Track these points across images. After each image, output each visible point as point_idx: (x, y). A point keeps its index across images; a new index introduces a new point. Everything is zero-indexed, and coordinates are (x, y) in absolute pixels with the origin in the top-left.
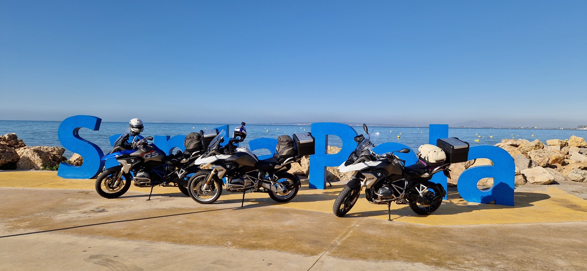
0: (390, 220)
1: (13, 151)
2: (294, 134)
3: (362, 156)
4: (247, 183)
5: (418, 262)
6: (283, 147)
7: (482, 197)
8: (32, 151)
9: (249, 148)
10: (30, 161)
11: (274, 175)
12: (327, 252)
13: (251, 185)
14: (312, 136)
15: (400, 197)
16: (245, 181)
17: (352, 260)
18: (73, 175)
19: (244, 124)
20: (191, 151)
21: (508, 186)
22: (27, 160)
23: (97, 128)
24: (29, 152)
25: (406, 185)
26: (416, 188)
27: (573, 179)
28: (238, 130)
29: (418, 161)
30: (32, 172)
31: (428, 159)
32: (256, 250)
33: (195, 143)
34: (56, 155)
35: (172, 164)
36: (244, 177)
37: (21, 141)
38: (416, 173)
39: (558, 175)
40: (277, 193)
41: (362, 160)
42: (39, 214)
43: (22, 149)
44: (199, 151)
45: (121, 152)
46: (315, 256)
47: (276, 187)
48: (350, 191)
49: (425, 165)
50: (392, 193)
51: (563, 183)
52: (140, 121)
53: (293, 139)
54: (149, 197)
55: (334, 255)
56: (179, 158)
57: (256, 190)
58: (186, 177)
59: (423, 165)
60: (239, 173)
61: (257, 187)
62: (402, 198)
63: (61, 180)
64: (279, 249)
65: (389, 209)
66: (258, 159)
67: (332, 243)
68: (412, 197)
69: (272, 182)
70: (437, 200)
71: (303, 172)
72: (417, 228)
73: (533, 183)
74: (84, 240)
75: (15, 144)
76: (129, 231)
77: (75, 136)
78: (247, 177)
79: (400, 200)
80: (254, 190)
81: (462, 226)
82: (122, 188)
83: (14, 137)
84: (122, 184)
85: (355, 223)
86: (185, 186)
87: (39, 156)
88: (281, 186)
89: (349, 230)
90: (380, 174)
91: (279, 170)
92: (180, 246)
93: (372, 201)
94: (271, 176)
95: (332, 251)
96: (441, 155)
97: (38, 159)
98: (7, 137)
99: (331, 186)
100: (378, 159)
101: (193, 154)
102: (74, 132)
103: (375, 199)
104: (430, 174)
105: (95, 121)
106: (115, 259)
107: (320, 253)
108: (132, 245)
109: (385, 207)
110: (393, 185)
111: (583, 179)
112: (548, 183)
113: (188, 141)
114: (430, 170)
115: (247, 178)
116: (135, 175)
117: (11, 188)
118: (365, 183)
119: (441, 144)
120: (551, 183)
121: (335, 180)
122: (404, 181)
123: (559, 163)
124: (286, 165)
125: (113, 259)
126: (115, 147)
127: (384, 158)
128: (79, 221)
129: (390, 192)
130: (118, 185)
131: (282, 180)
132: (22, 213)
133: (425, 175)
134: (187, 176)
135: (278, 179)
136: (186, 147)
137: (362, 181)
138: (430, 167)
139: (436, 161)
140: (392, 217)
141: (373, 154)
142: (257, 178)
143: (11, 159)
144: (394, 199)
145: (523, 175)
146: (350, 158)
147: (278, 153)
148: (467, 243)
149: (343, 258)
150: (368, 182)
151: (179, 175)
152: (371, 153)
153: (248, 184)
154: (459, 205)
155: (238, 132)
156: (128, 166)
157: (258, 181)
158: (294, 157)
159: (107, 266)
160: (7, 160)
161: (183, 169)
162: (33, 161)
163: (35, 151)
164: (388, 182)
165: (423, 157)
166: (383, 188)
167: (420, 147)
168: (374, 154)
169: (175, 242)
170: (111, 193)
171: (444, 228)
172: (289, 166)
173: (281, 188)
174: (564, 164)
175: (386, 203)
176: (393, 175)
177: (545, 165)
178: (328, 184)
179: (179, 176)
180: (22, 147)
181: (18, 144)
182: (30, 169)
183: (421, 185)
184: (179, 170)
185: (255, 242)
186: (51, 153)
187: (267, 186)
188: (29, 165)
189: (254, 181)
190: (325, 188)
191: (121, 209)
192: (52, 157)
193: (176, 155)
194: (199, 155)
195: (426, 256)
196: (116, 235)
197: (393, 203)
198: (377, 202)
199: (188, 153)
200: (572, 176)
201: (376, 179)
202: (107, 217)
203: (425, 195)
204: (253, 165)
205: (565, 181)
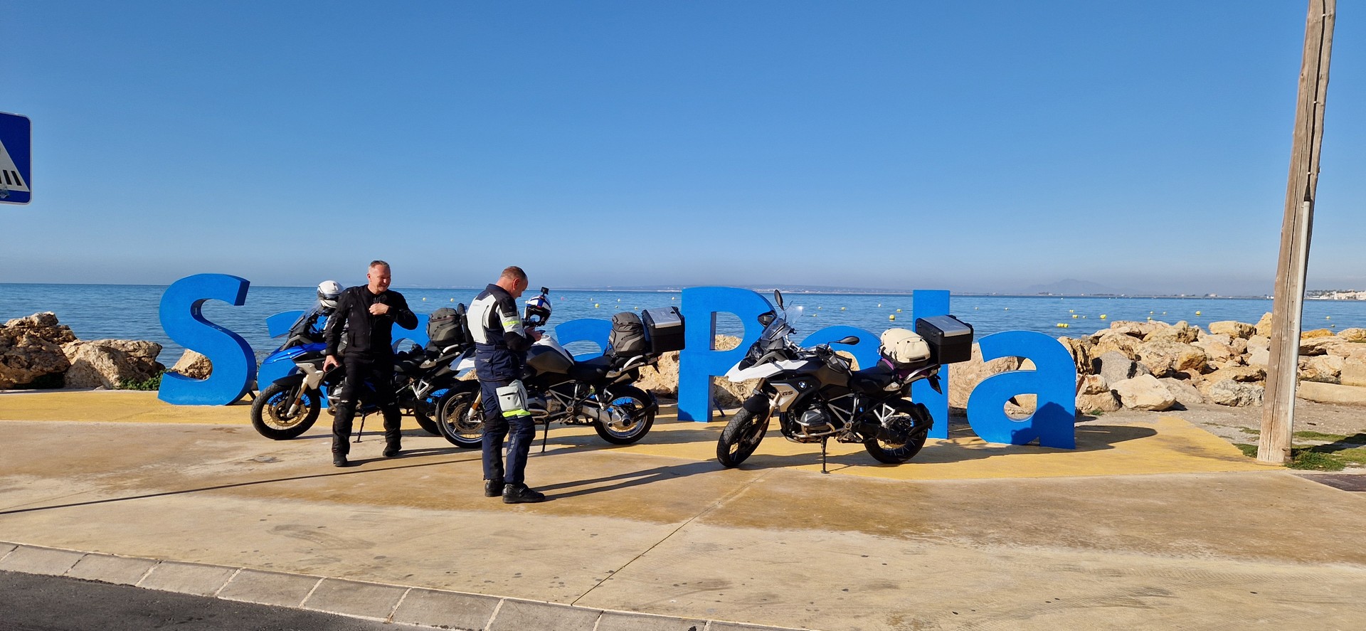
0: (824, 471)
1: (56, 350)
2: (645, 311)
3: (771, 351)
4: (553, 405)
5: (853, 530)
6: (623, 335)
7: (1014, 431)
8: (97, 350)
9: (556, 338)
10: (94, 369)
11: (605, 391)
12: (697, 519)
13: (561, 411)
14: (678, 314)
15: (845, 429)
16: (549, 401)
17: (739, 528)
18: (192, 398)
19: (546, 291)
20: (442, 345)
21: (1062, 409)
22: (86, 367)
23: (240, 300)
24: (89, 352)
25: (855, 405)
26: (875, 411)
27: (1218, 401)
28: (535, 303)
29: (881, 360)
30: (99, 393)
31: (895, 355)
32: (571, 516)
33: (449, 329)
34: (143, 359)
35: (402, 371)
36: (547, 395)
37: (67, 328)
38: (875, 383)
39: (1189, 393)
40: (610, 425)
41: (770, 358)
42: (150, 467)
43: (71, 346)
44: (457, 345)
45: (302, 347)
46: (674, 524)
47: (610, 414)
48: (749, 418)
49: (892, 367)
50: (826, 420)
51: (1195, 408)
52: (339, 286)
53: (641, 320)
54: (357, 437)
55: (708, 521)
56: (417, 360)
57: (569, 420)
58: (430, 397)
59: (887, 367)
60: (536, 387)
61: (571, 414)
62: (848, 431)
63: (168, 408)
64: (612, 515)
65: (824, 451)
66: (573, 360)
67: (708, 506)
68: (867, 428)
69: (601, 404)
70: (916, 435)
71: (668, 389)
72: (871, 485)
73: (1133, 409)
74: (254, 505)
75: (53, 336)
76: (333, 491)
77: (195, 317)
78: (552, 395)
79: (844, 434)
80: (566, 420)
81: (957, 481)
82: (303, 419)
83: (50, 321)
84: (304, 411)
85: (757, 478)
86: (428, 415)
87: (111, 360)
88: (619, 412)
89: (744, 486)
90: (804, 384)
91: (616, 381)
92: (433, 512)
93: (792, 437)
94: (599, 392)
95: (706, 516)
96: (920, 349)
97: (109, 366)
98: (36, 321)
99: (723, 415)
100: (801, 357)
101: (444, 351)
102: (192, 308)
103: (796, 433)
104: (900, 384)
105: (238, 284)
106: (321, 531)
107: (683, 519)
108: (346, 511)
109: (816, 448)
110: (831, 407)
111: (1237, 399)
112: (1163, 408)
113: (434, 326)
114: (900, 377)
115: (552, 397)
116: (331, 393)
117: (71, 422)
118: (777, 402)
119: (923, 328)
120: (1170, 407)
121: (732, 405)
122: (853, 398)
123: (1196, 369)
124: (630, 372)
125: (317, 531)
126: (290, 337)
127: (813, 354)
128: (232, 477)
129: (823, 418)
130: (295, 413)
131: (621, 400)
132: (117, 466)
133: (891, 387)
134: (433, 394)
135: (613, 399)
136: (431, 337)
137: (773, 399)
138: (902, 370)
139: (911, 359)
140: (829, 466)
141: (791, 346)
142: (573, 396)
143: (54, 366)
144: (830, 432)
145: (1114, 393)
146: (750, 355)
147: (613, 347)
148: (954, 505)
149: (723, 526)
150: (783, 399)
151: (418, 393)
152: (789, 345)
153: (554, 409)
154: (969, 447)
155: (534, 306)
156: (318, 374)
157: (574, 402)
158: (644, 355)
159: (309, 540)
160: (45, 369)
161: (425, 381)
162: (99, 371)
163: (105, 349)
164: (820, 400)
165: (887, 352)
166: (811, 411)
167: (883, 334)
168: (793, 347)
169: (423, 506)
170: (281, 428)
171: (920, 484)
172: (634, 374)
173: (620, 417)
174: (1206, 370)
175: (819, 440)
176: (830, 386)
177: (1165, 372)
178: (716, 413)
179: (416, 394)
180: (68, 342)
181: (60, 335)
182: (94, 387)
183: (885, 406)
184: (416, 385)
185: (568, 505)
186: (132, 354)
187: (592, 411)
188: (91, 379)
189: (567, 403)
190: (710, 419)
191: (307, 457)
192: (135, 362)
193: (410, 352)
194: (457, 353)
195: (871, 523)
196: (314, 497)
197: (831, 440)
198: (802, 438)
199: (434, 349)
200: (1216, 394)
201: (796, 393)
202: (285, 471)
203: (894, 424)
204: (563, 372)
205: (1203, 405)
